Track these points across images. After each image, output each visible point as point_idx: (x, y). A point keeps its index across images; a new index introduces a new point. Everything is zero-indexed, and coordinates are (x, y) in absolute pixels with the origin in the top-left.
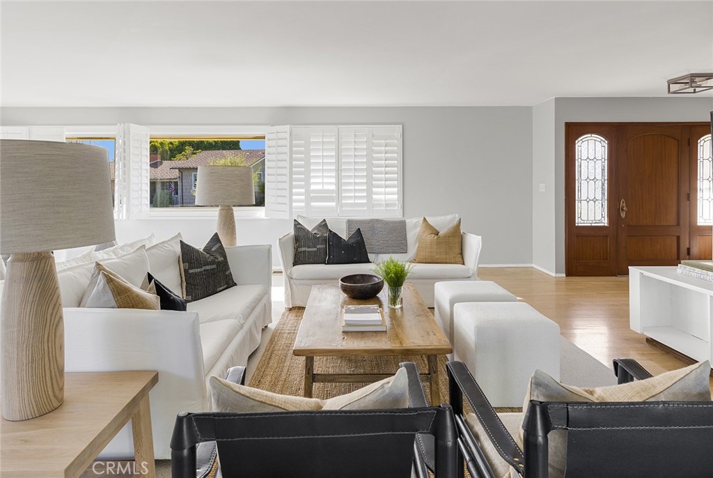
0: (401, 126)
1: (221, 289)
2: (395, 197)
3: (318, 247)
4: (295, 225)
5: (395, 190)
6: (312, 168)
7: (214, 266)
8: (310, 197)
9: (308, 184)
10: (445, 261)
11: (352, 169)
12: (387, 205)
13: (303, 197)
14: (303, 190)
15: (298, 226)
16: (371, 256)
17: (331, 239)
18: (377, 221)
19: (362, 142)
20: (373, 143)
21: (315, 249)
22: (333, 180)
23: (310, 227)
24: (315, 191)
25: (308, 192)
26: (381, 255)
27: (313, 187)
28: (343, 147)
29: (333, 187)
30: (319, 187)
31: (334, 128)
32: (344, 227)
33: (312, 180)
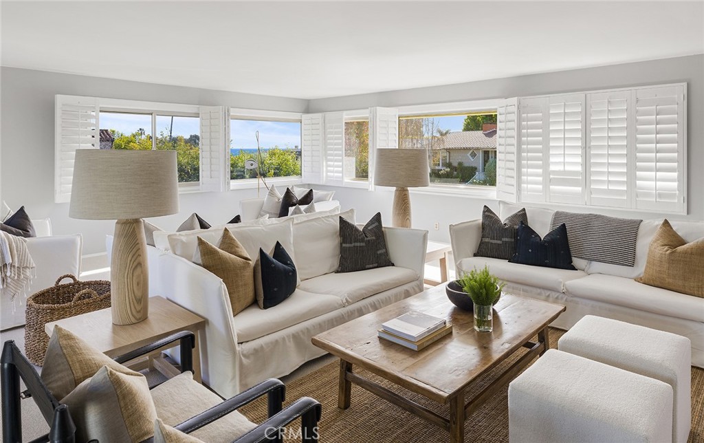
0: (685, 84)
1: (371, 266)
2: (675, 184)
3: (504, 239)
4: (484, 212)
5: (675, 175)
6: (551, 144)
7: (362, 244)
8: (548, 179)
9: (546, 164)
10: (679, 289)
11: (605, 145)
12: (660, 195)
13: (541, 179)
14: (540, 171)
15: (486, 213)
16: (576, 262)
17: (520, 233)
18: (597, 217)
19: (622, 111)
20: (637, 111)
21: (499, 242)
22: (579, 160)
23: (503, 216)
24: (555, 172)
25: (547, 173)
26: (594, 263)
27: (552, 168)
28: (592, 118)
29: (579, 168)
30: (560, 168)
31: (581, 95)
32: (549, 220)
33: (552, 160)
